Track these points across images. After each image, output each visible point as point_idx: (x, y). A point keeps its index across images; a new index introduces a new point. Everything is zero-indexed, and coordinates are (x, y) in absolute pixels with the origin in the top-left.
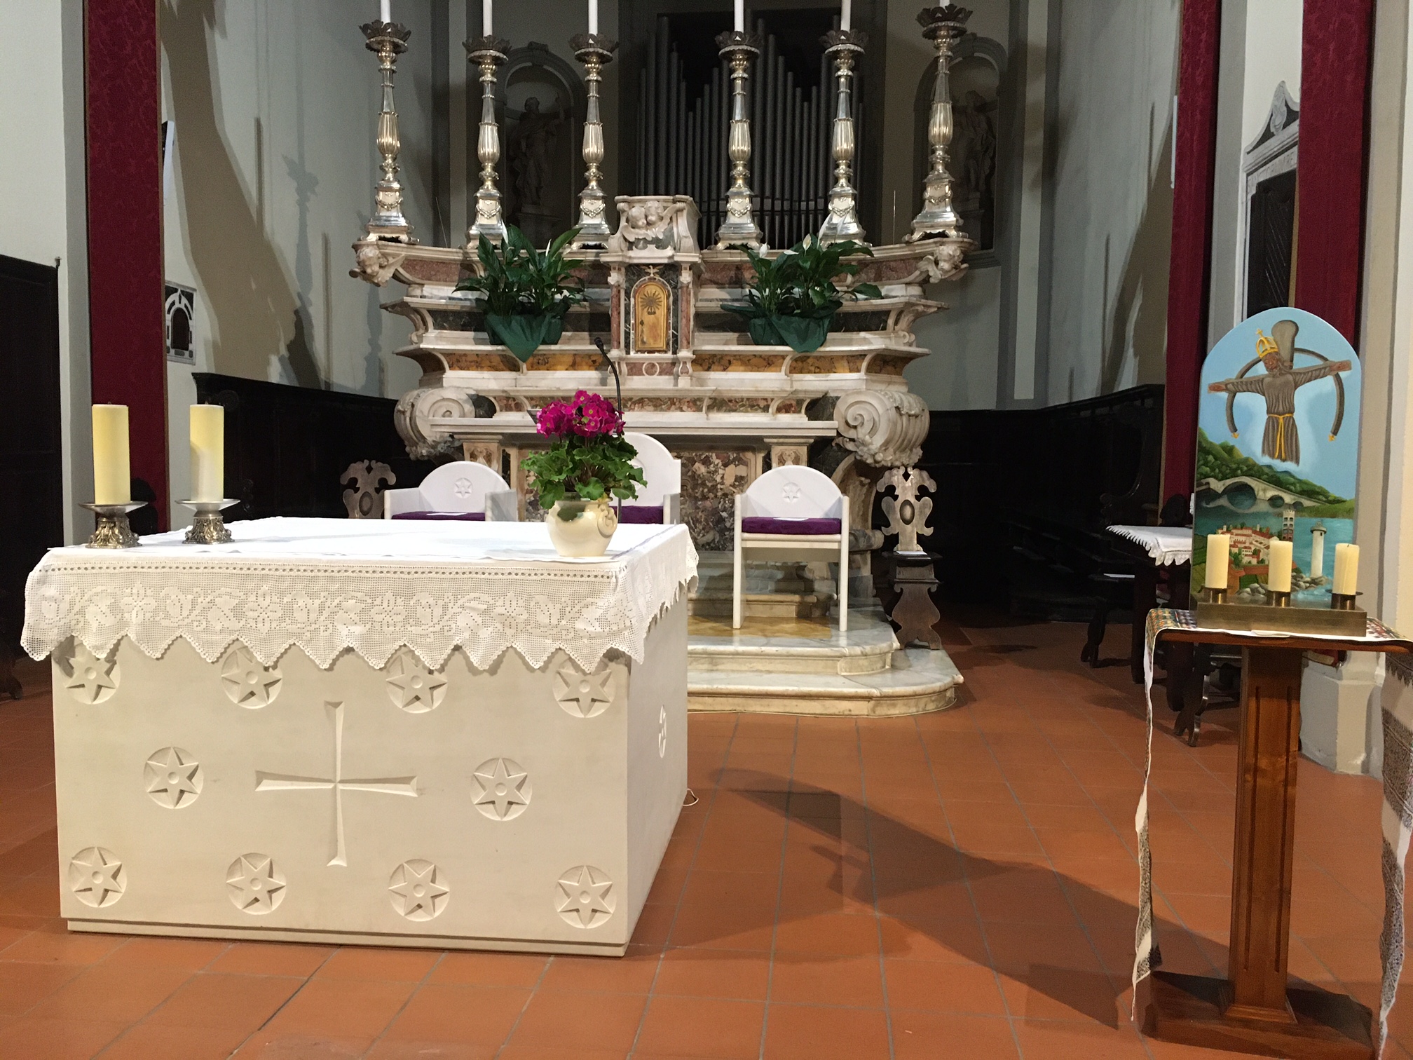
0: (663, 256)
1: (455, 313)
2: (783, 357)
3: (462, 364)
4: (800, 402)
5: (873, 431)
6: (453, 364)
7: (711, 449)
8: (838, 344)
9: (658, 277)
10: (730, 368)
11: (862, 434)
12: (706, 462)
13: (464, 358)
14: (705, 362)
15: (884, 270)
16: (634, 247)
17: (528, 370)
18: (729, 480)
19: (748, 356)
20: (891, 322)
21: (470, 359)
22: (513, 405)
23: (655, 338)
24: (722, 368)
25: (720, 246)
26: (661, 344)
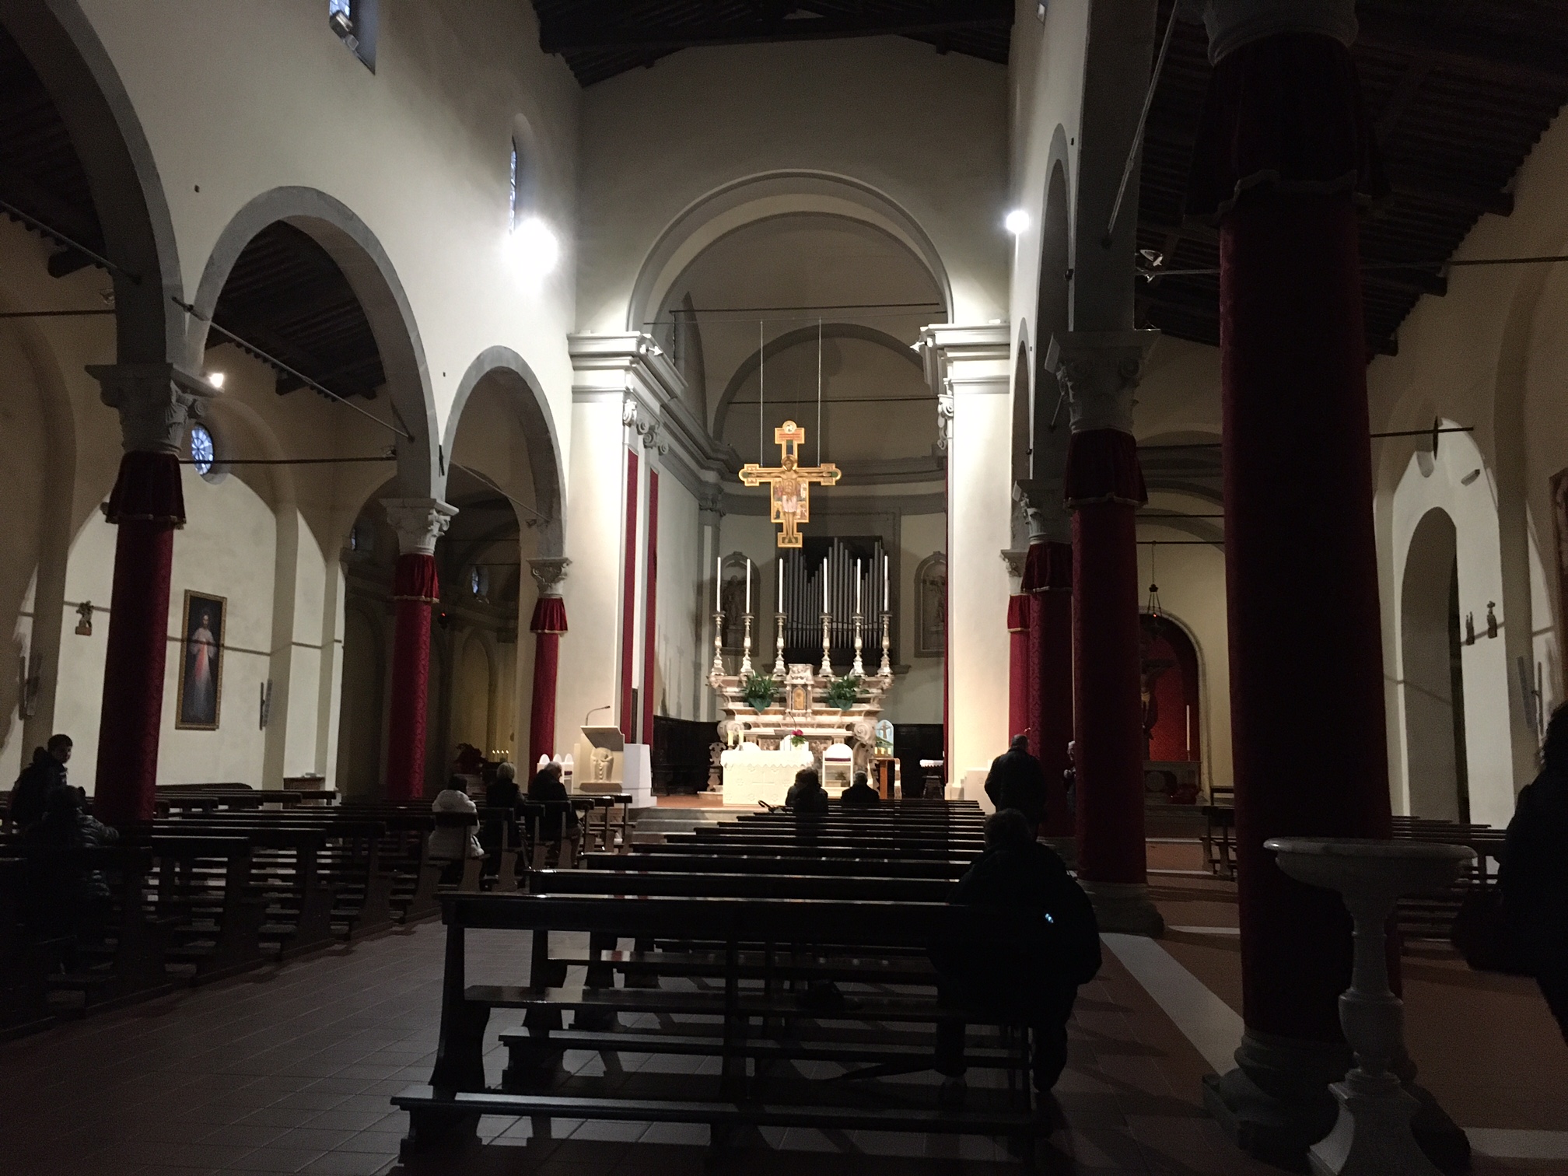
0: (802, 682)
1: (738, 697)
2: (838, 711)
3: (741, 713)
4: (843, 725)
5: (866, 734)
6: (738, 713)
7: (817, 739)
8: (856, 708)
9: (801, 688)
10: (823, 715)
11: (862, 735)
12: (815, 743)
13: (741, 711)
14: (815, 713)
15: (870, 685)
16: (793, 679)
17: (761, 715)
18: (822, 748)
19: (828, 711)
20: (872, 701)
21: (743, 712)
22: (757, 726)
23: (800, 706)
24: (820, 715)
25: (820, 676)
26: (802, 708)
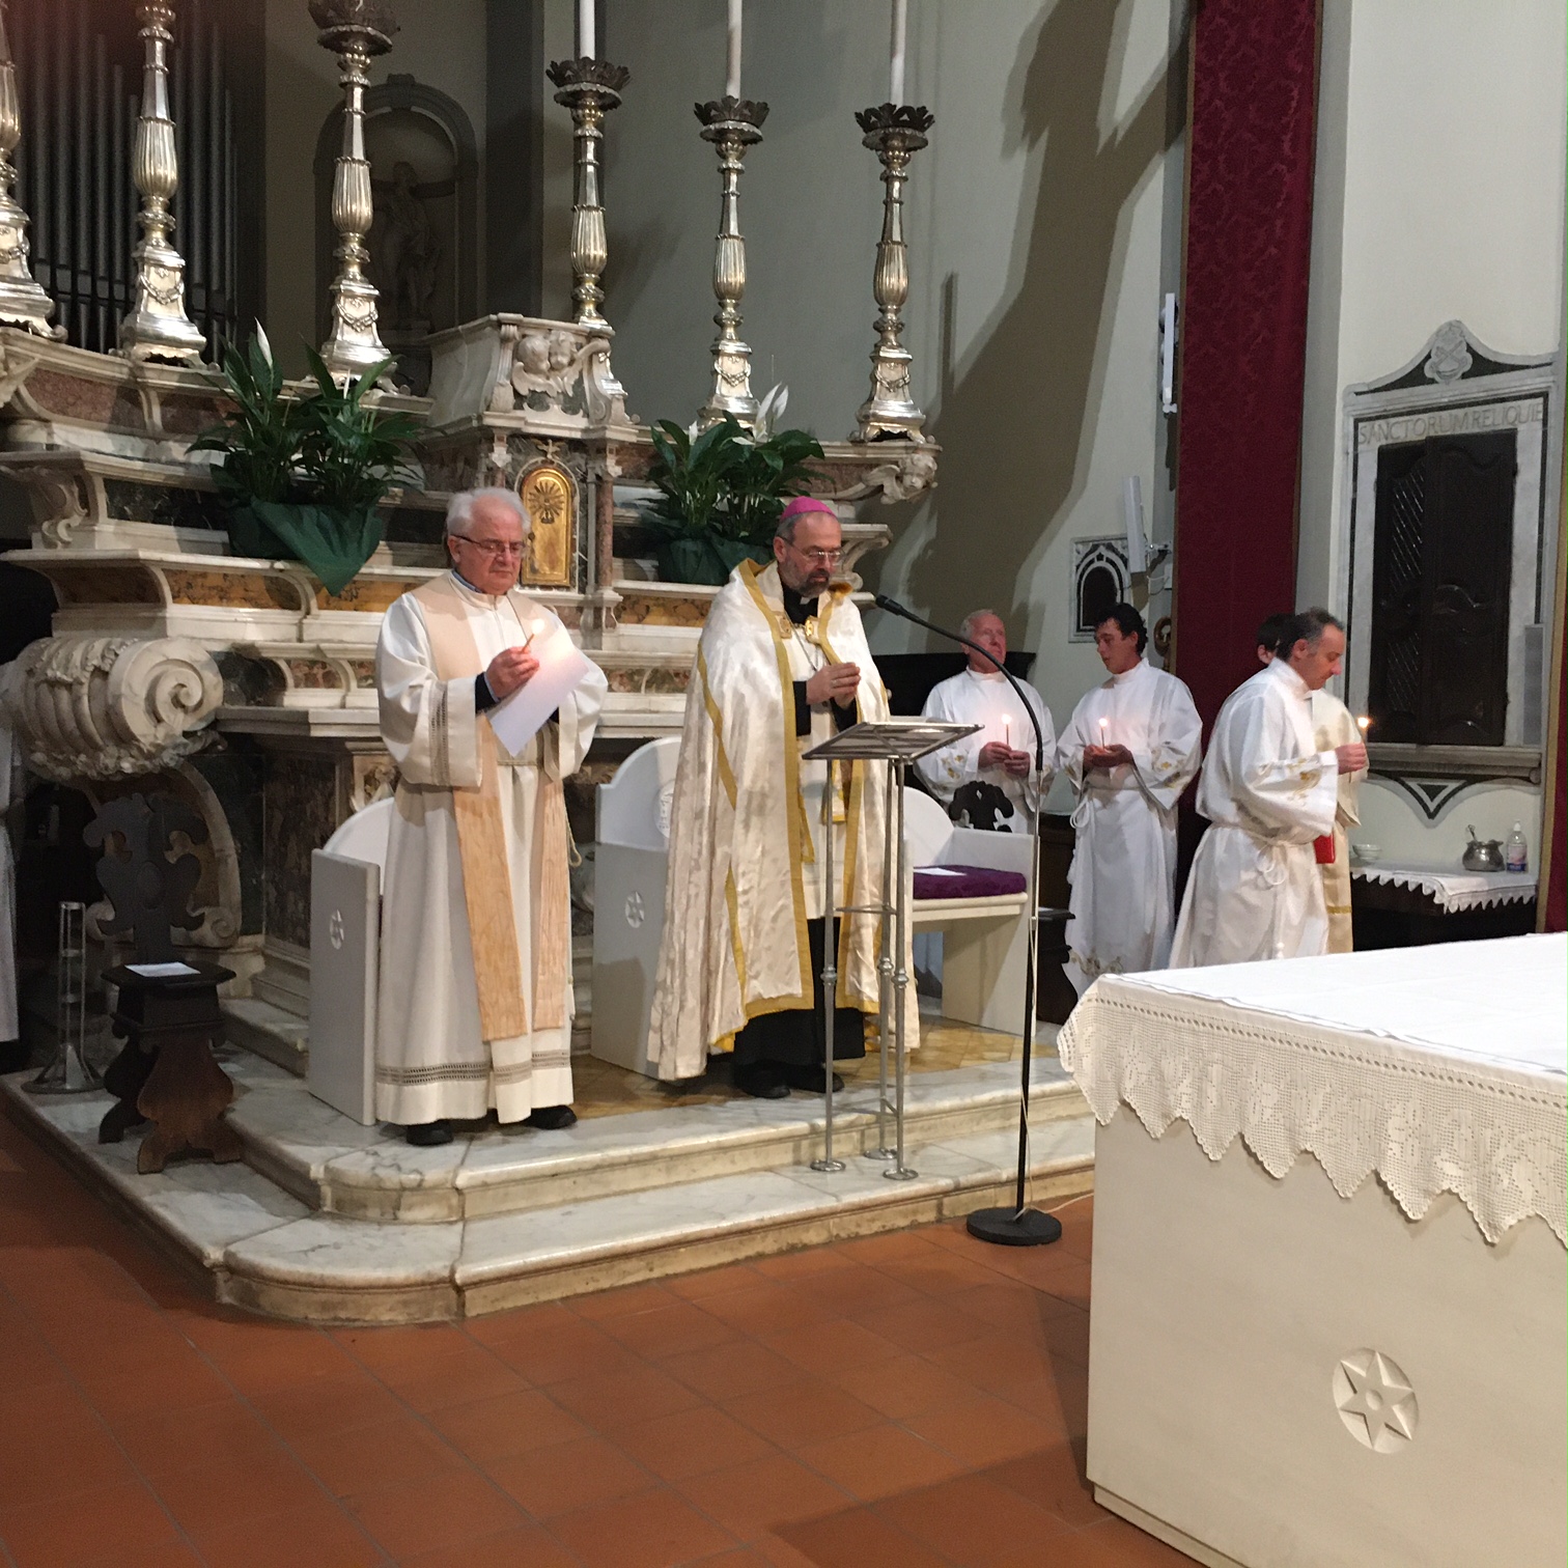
0: (572, 425)
3: (197, 592)
6: (179, 592)
9: (557, 460)
10: (648, 619)
13: (200, 581)
16: (525, 405)
17: (320, 608)
19: (676, 600)
21: (209, 582)
22: (320, 676)
23: (553, 565)
24: (636, 618)
26: (560, 575)
